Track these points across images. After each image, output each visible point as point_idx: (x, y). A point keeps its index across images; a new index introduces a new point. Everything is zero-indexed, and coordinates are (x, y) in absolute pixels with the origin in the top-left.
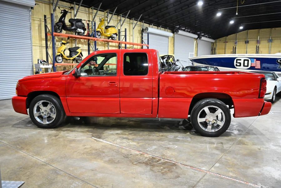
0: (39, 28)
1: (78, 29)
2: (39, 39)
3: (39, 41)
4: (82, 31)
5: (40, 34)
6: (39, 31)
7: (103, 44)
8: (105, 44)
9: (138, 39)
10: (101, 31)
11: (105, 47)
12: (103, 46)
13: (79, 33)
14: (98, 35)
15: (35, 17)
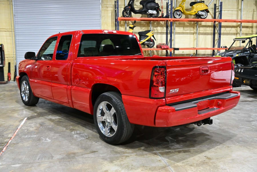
0: (112, 14)
1: (149, 11)
2: (112, 25)
3: (112, 26)
4: (155, 12)
5: (113, 20)
6: (112, 17)
7: (192, 25)
8: (194, 24)
9: (253, 13)
10: (181, 9)
11: (194, 28)
12: (192, 27)
13: (151, 15)
14: (177, 15)
15: (108, 4)
